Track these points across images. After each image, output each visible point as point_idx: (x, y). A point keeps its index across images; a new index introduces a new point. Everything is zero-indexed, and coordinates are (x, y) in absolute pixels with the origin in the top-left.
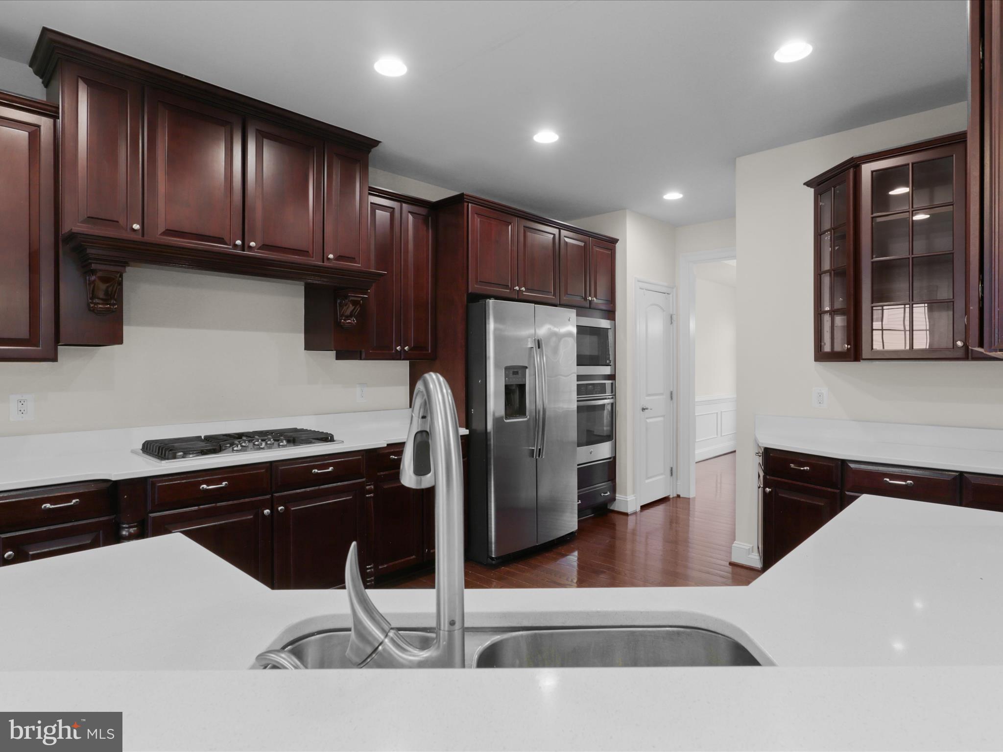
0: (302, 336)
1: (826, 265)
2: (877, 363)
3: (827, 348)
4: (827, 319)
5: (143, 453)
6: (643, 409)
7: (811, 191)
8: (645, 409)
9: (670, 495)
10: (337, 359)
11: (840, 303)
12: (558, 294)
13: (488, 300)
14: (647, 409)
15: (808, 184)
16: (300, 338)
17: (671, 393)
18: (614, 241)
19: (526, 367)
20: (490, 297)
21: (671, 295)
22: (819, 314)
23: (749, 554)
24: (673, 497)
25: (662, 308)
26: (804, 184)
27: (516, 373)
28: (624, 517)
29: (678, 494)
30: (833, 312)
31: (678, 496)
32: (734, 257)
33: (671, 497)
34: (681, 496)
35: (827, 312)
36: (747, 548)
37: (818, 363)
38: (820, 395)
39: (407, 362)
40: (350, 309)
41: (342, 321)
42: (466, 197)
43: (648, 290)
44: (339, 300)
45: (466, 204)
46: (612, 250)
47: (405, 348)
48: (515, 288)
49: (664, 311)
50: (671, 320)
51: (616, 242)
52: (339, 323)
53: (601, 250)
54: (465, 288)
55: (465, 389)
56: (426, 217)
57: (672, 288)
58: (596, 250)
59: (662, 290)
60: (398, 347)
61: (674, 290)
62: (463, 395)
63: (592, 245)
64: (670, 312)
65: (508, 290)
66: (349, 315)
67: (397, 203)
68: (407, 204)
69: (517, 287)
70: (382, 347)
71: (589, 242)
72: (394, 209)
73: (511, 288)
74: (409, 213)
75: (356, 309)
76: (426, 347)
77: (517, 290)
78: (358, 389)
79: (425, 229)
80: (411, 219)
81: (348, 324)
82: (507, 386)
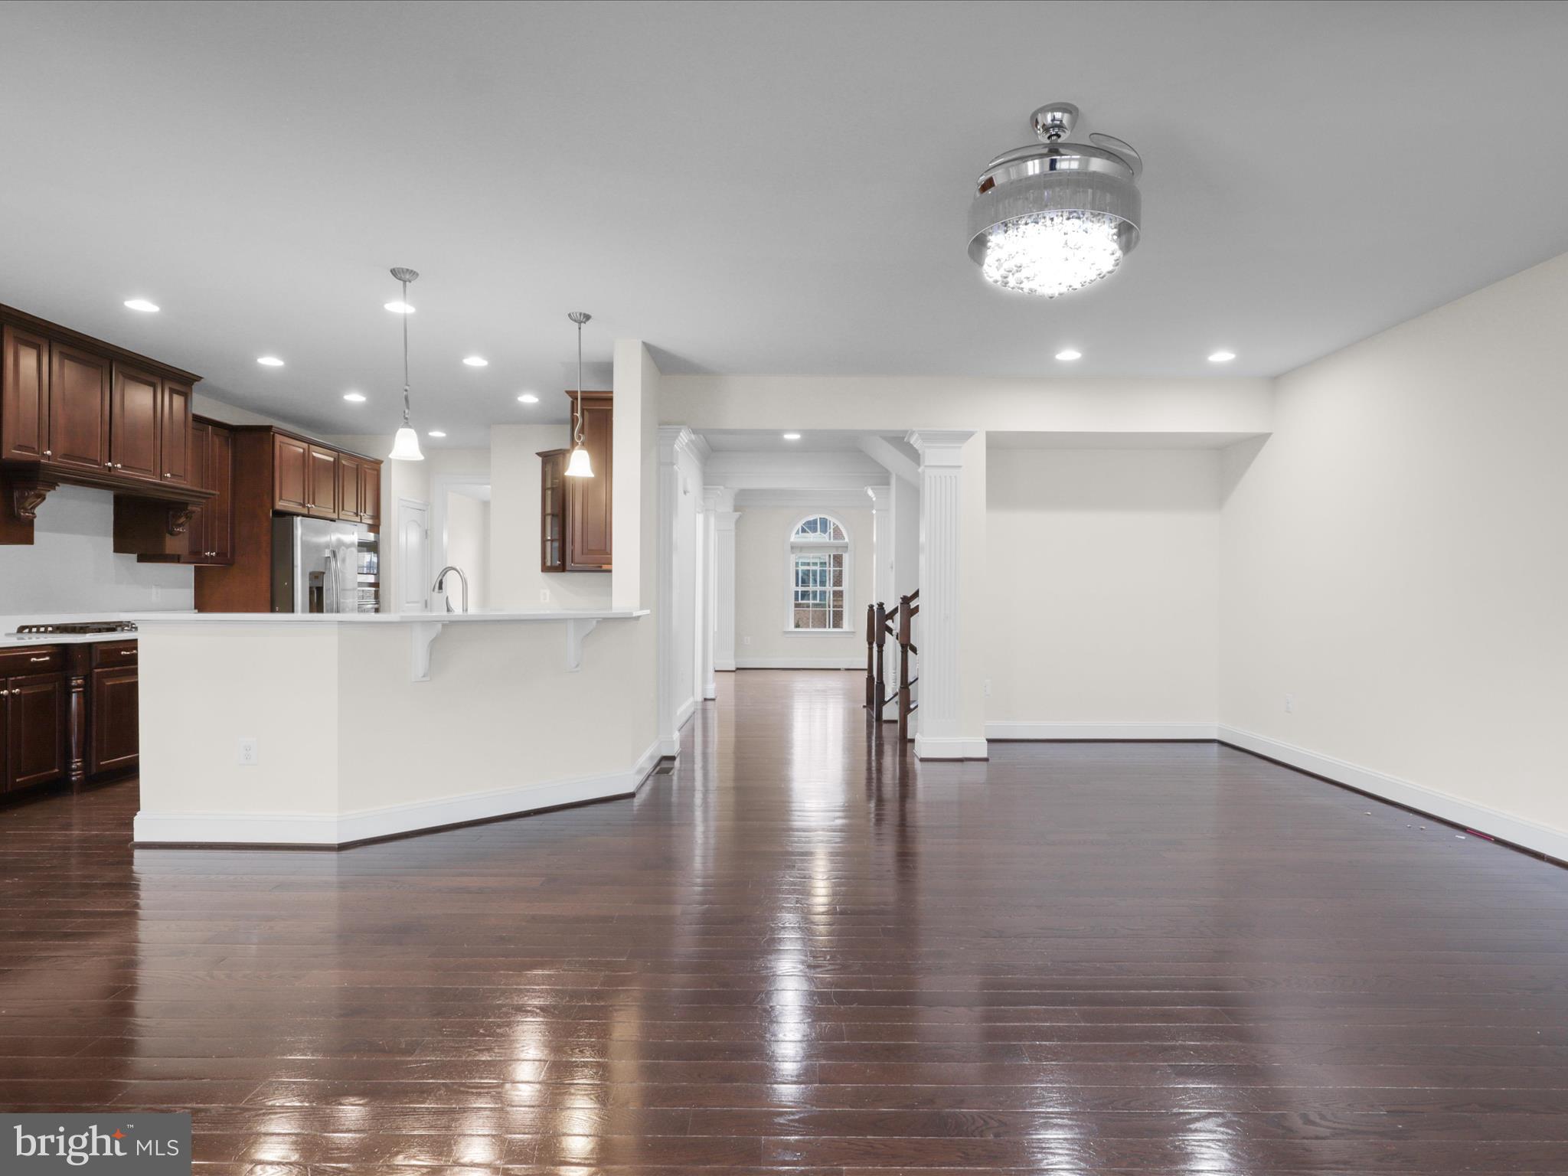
0: (111, 540)
1: (549, 510)
2: (577, 574)
3: (549, 564)
4: (549, 544)
7: (539, 459)
10: (139, 562)
11: (556, 537)
12: (336, 511)
13: (295, 518)
16: (109, 542)
17: (426, 602)
18: (379, 463)
19: (324, 573)
20: (298, 515)
21: (426, 512)
22: (544, 541)
25: (419, 525)
26: (537, 454)
27: (316, 577)
30: (552, 541)
32: (488, 484)
35: (549, 540)
37: (544, 574)
38: (544, 594)
39: (192, 567)
40: (182, 520)
41: (174, 530)
42: (275, 429)
43: (410, 508)
44: (172, 515)
45: (272, 433)
46: (378, 470)
47: (213, 553)
48: (306, 505)
49: (420, 527)
50: (426, 534)
51: (381, 464)
52: (169, 531)
53: (369, 471)
54: (269, 504)
55: (270, 590)
56: (227, 438)
57: (426, 505)
58: (365, 471)
59: (419, 507)
60: (208, 553)
61: (429, 507)
62: (268, 595)
63: (362, 466)
64: (425, 528)
65: (300, 506)
66: (180, 525)
67: (206, 425)
68: (214, 427)
69: (308, 504)
70: (196, 552)
71: (360, 464)
72: (204, 431)
73: (303, 505)
74: (215, 434)
75: (185, 521)
76: (225, 554)
77: (308, 507)
78: (154, 590)
79: (227, 449)
80: (217, 440)
81: (177, 533)
82: (311, 587)
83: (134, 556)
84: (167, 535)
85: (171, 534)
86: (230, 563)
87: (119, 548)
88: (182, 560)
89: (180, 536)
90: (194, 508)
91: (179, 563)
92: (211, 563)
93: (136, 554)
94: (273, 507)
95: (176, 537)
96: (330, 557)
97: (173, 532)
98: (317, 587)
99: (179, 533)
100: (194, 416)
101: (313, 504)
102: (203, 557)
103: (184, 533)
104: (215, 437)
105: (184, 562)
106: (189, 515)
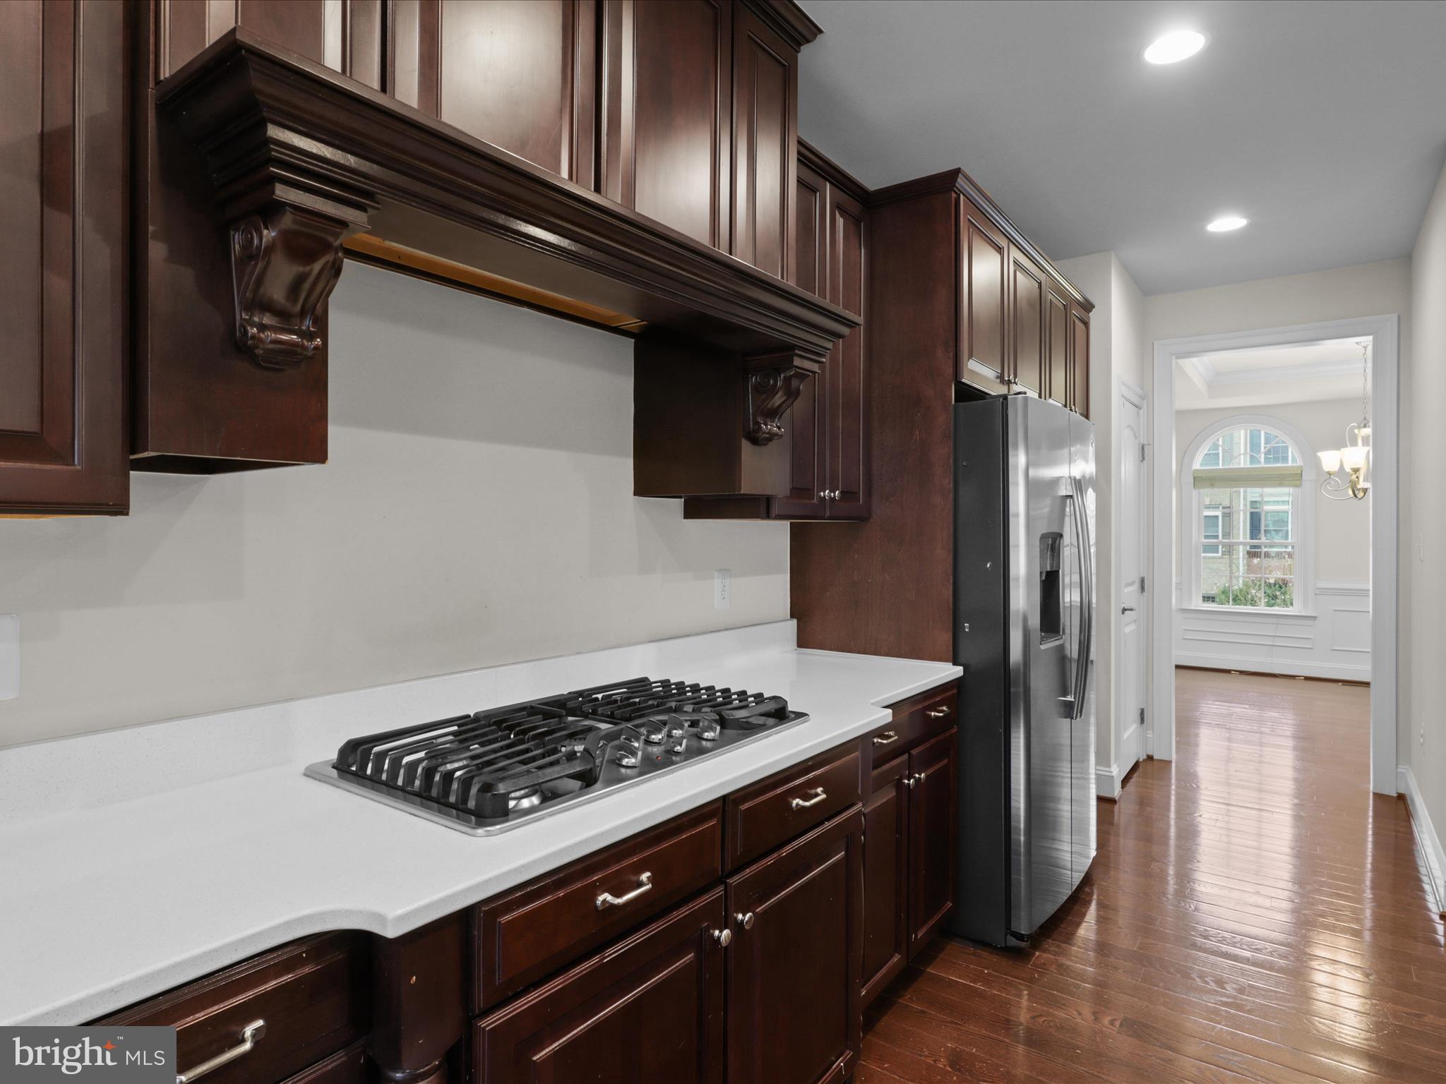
5: (341, 777)
6: (1124, 610)
8: (1126, 610)
9: (1139, 759)
10: (686, 517)
14: (1131, 610)
17: (1143, 581)
18: (1088, 306)
19: (1061, 535)
21: (1143, 409)
24: (1144, 760)
25: (1134, 435)
27: (1049, 547)
28: (1111, 806)
29: (1150, 753)
31: (1151, 758)
33: (1141, 760)
34: (1155, 757)
39: (785, 526)
40: (778, 399)
41: (760, 428)
42: (961, 181)
43: (1128, 400)
44: (756, 378)
45: (954, 195)
46: (1086, 324)
47: (835, 493)
48: (1007, 379)
49: (1136, 438)
50: (1142, 453)
51: (1091, 311)
52: (749, 433)
53: (1077, 322)
54: (949, 370)
55: (952, 581)
56: (857, 222)
57: (1143, 397)
58: (1074, 321)
59: (1136, 400)
60: (824, 492)
61: (1145, 401)
62: (948, 593)
63: (1071, 311)
64: (1142, 442)
65: (999, 380)
66: (773, 414)
67: (821, 180)
68: (834, 188)
69: (1009, 377)
70: (800, 491)
71: (1069, 304)
72: (816, 193)
73: (1001, 378)
74: (837, 206)
75: (788, 401)
76: (857, 493)
77: (1009, 382)
78: (717, 582)
79: (857, 245)
80: (840, 222)
81: (767, 436)
82: (1041, 573)
83: (677, 504)
84: (746, 445)
85: (755, 441)
86: (863, 518)
87: (645, 486)
88: (775, 509)
90: (807, 365)
91: (762, 518)
92: (826, 516)
93: (680, 497)
94: (964, 380)
95: (763, 449)
96: (1071, 497)
97: (758, 433)
98: (1048, 573)
99: (772, 437)
100: (800, 143)
101: (1015, 376)
102: (813, 501)
103: (782, 436)
104: (837, 213)
105: (774, 515)
106: (794, 383)
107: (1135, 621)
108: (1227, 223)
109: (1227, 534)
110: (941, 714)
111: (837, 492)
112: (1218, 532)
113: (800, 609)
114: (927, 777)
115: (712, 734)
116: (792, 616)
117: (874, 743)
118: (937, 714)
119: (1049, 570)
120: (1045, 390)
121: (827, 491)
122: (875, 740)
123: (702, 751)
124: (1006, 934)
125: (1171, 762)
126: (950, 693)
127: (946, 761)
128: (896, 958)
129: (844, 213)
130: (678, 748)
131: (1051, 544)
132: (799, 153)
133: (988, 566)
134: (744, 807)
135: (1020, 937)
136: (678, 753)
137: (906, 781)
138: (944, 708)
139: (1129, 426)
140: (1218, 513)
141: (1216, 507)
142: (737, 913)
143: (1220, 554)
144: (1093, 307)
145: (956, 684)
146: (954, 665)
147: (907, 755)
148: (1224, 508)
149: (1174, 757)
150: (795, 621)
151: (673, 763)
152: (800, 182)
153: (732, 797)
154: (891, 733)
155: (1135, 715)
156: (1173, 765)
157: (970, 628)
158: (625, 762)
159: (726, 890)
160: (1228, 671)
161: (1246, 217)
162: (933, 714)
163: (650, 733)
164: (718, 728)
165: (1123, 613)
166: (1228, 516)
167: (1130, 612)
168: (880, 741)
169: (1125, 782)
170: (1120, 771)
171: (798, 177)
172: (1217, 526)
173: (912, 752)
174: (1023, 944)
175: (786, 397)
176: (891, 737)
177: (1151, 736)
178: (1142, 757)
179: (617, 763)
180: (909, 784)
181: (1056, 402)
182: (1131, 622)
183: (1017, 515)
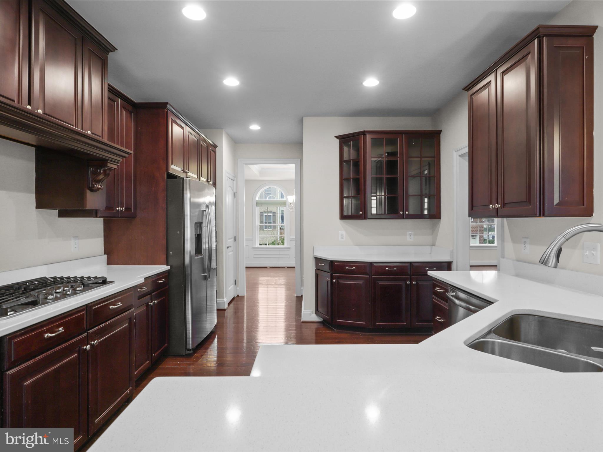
0: (34, 196)
6: (228, 247)
7: (338, 141)
10: (59, 216)
12: (199, 177)
14: (230, 247)
15: (337, 137)
17: (235, 237)
18: (215, 146)
19: (202, 223)
21: (235, 181)
22: (342, 198)
23: (311, 315)
24: (236, 297)
26: (335, 137)
27: (198, 227)
28: (223, 312)
29: (238, 294)
31: (238, 296)
33: (235, 297)
34: (240, 295)
36: (310, 312)
37: (341, 220)
38: (342, 235)
39: (102, 220)
40: (101, 177)
41: (94, 186)
42: (168, 106)
43: (229, 178)
44: (92, 169)
45: (166, 110)
46: (215, 152)
47: (122, 209)
48: (185, 171)
49: (232, 190)
50: (235, 195)
51: (217, 148)
52: (90, 187)
53: (212, 152)
54: (165, 168)
55: (166, 238)
56: (131, 113)
57: (235, 177)
58: (210, 151)
59: (232, 178)
60: (118, 208)
61: (236, 178)
62: (164, 242)
63: (209, 148)
64: (234, 191)
65: (182, 171)
66: (99, 182)
67: (117, 97)
68: (122, 101)
69: (186, 170)
70: (109, 208)
71: (208, 146)
72: (114, 102)
73: (183, 170)
74: (123, 107)
75: (105, 177)
76: (131, 209)
77: (186, 172)
78: (73, 242)
79: (131, 121)
80: (124, 112)
81: (97, 189)
82: (195, 235)
83: (56, 212)
84: (88, 192)
85: (92, 190)
86: (133, 217)
87: (40, 205)
88: (99, 215)
89: (100, 191)
90: (113, 166)
91: (94, 217)
92: (119, 217)
93: (57, 209)
94: (170, 172)
95: (95, 194)
96: (205, 210)
97: (93, 188)
98: (198, 234)
99: (99, 189)
100: (109, 85)
101: (188, 170)
102: (114, 211)
103: (102, 189)
104: (123, 109)
105: (99, 216)
106: (108, 172)
107: (233, 251)
108: (255, 127)
109: (274, 222)
110: (162, 281)
111: (123, 208)
112: (271, 221)
113: (108, 251)
114: (158, 302)
115: (80, 288)
116: (105, 254)
117: (138, 291)
118: (161, 281)
119: (198, 233)
120: (200, 175)
121: (120, 208)
122: (139, 290)
123: (76, 294)
124: (185, 350)
125: (244, 296)
126: (166, 274)
127: (164, 297)
128: (147, 362)
129: (126, 109)
130: (68, 293)
131: (199, 225)
132: (108, 88)
133: (178, 233)
134: (94, 308)
135: (189, 350)
136: (68, 294)
137: (150, 304)
138: (163, 280)
139: (230, 186)
140: (272, 215)
141: (271, 213)
142: (92, 341)
143: (272, 229)
144: (217, 147)
145: (168, 272)
146: (167, 266)
147: (150, 295)
148: (273, 213)
149: (245, 295)
150: (106, 256)
151: (66, 297)
152: (109, 98)
153: (89, 305)
154: (144, 288)
155: (233, 282)
156: (245, 297)
157: (172, 253)
158: (49, 298)
159: (87, 334)
160: (266, 267)
161: (260, 126)
162: (159, 281)
163: (56, 290)
164: (83, 286)
165: (228, 248)
166: (274, 216)
167: (230, 248)
168: (140, 290)
169: (229, 304)
170: (227, 300)
171: (108, 97)
172: (271, 219)
173: (152, 294)
174: (191, 352)
175: (104, 176)
176: (144, 289)
177: (238, 288)
178: (236, 296)
179: (46, 298)
180: (151, 304)
181: (203, 179)
182: (231, 251)
183: (187, 215)
